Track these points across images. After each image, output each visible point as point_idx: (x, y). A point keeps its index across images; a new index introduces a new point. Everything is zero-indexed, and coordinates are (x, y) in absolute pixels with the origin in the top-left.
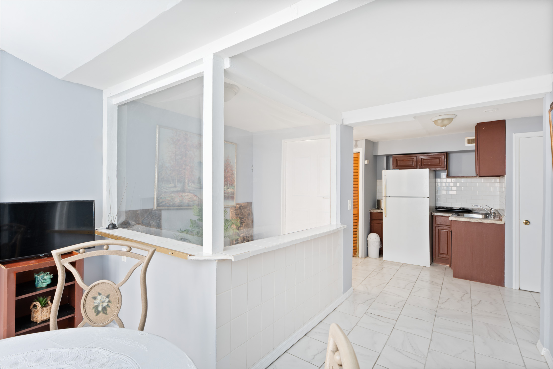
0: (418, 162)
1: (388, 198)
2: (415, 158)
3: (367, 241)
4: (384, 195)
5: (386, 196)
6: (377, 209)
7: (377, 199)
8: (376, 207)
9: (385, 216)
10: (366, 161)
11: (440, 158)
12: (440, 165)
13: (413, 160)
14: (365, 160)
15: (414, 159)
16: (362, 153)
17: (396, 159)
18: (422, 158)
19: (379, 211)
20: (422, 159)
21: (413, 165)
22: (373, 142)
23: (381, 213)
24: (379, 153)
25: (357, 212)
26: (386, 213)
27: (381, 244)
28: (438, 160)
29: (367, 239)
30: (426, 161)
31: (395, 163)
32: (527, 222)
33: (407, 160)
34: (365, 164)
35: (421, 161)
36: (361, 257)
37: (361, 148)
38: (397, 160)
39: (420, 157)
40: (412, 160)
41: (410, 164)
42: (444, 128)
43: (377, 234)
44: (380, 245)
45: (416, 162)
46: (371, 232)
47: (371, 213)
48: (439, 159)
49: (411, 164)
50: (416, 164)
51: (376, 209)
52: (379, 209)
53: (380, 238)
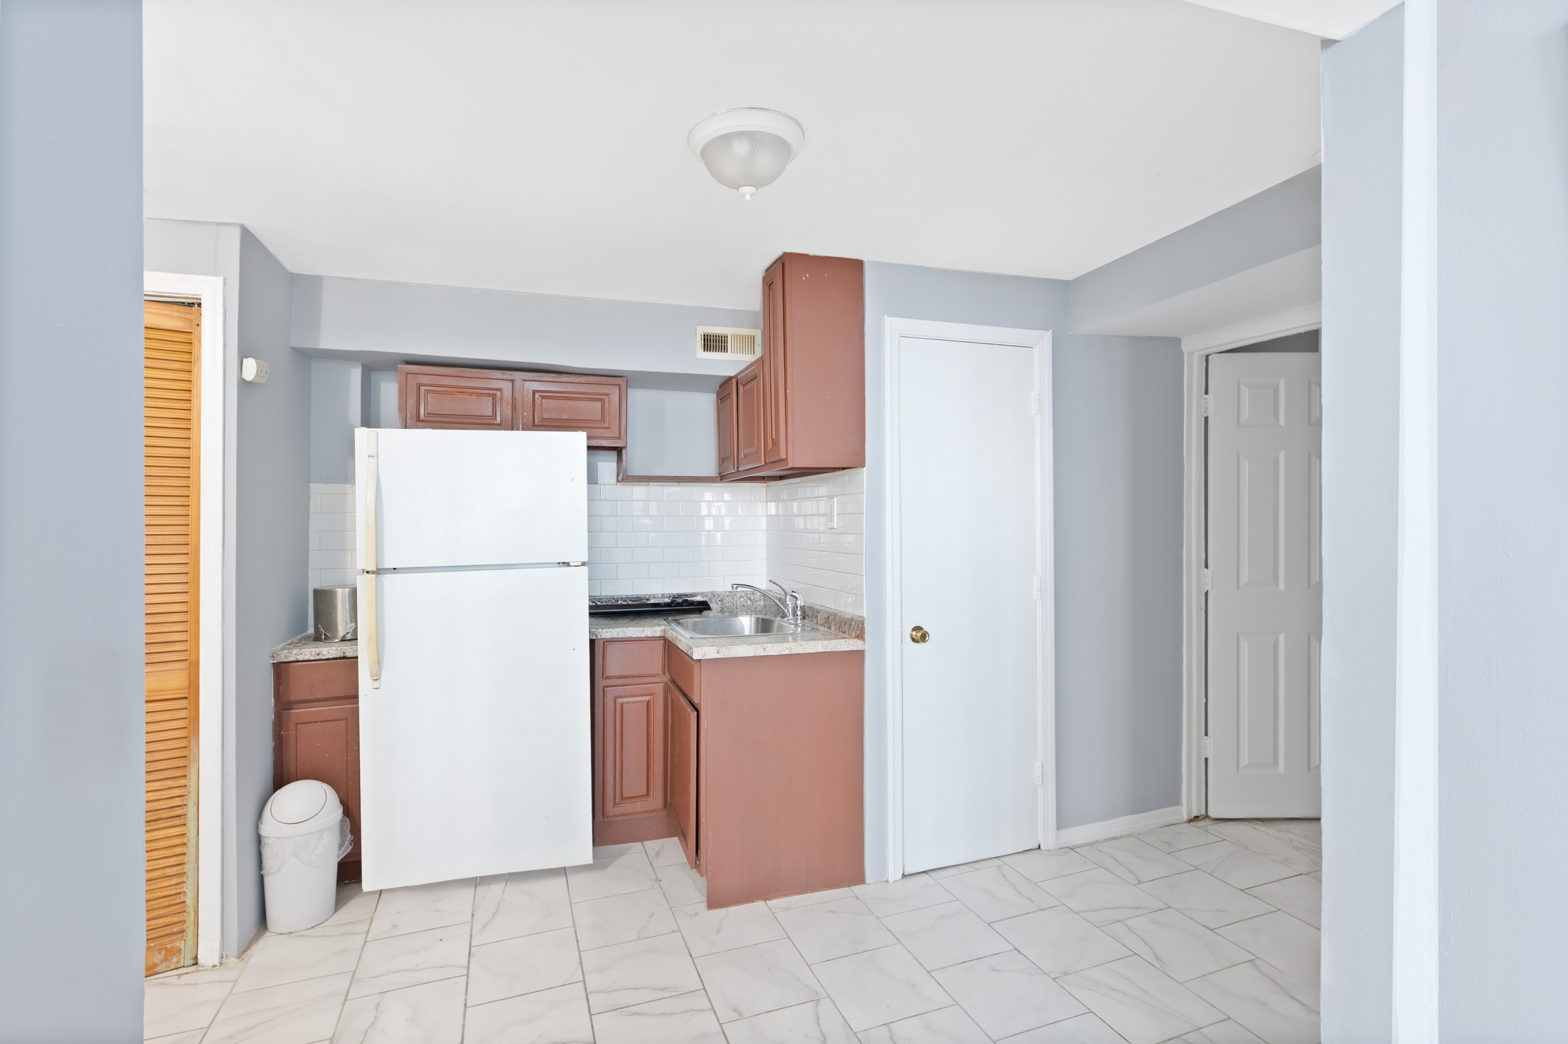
0: (519, 407)
1: (388, 579)
2: (506, 387)
3: (259, 840)
4: (363, 558)
5: (380, 567)
6: (317, 638)
7: (315, 583)
8: (306, 629)
9: (372, 676)
10: (251, 369)
11: (606, 398)
12: (607, 426)
13: (498, 393)
14: (243, 355)
15: (500, 390)
16: (221, 310)
17: (419, 386)
18: (534, 392)
19: (329, 651)
20: (537, 395)
21: (498, 418)
22: (293, 274)
23: (351, 662)
24: (328, 342)
25: (185, 683)
26: (378, 662)
27: (349, 837)
28: (598, 405)
29: (257, 827)
30: (553, 403)
31: (411, 403)
32: (920, 635)
33: (471, 394)
34: (243, 384)
35: (530, 403)
36: (216, 962)
37: (213, 278)
38: (423, 388)
39: (527, 384)
40: (493, 394)
41: (487, 414)
42: (748, 198)
43: (325, 786)
44: (341, 846)
45: (510, 407)
46: (280, 779)
47: (281, 670)
48: (602, 401)
49: (489, 412)
50: (509, 413)
51: (306, 640)
52: (327, 638)
53: (342, 802)
